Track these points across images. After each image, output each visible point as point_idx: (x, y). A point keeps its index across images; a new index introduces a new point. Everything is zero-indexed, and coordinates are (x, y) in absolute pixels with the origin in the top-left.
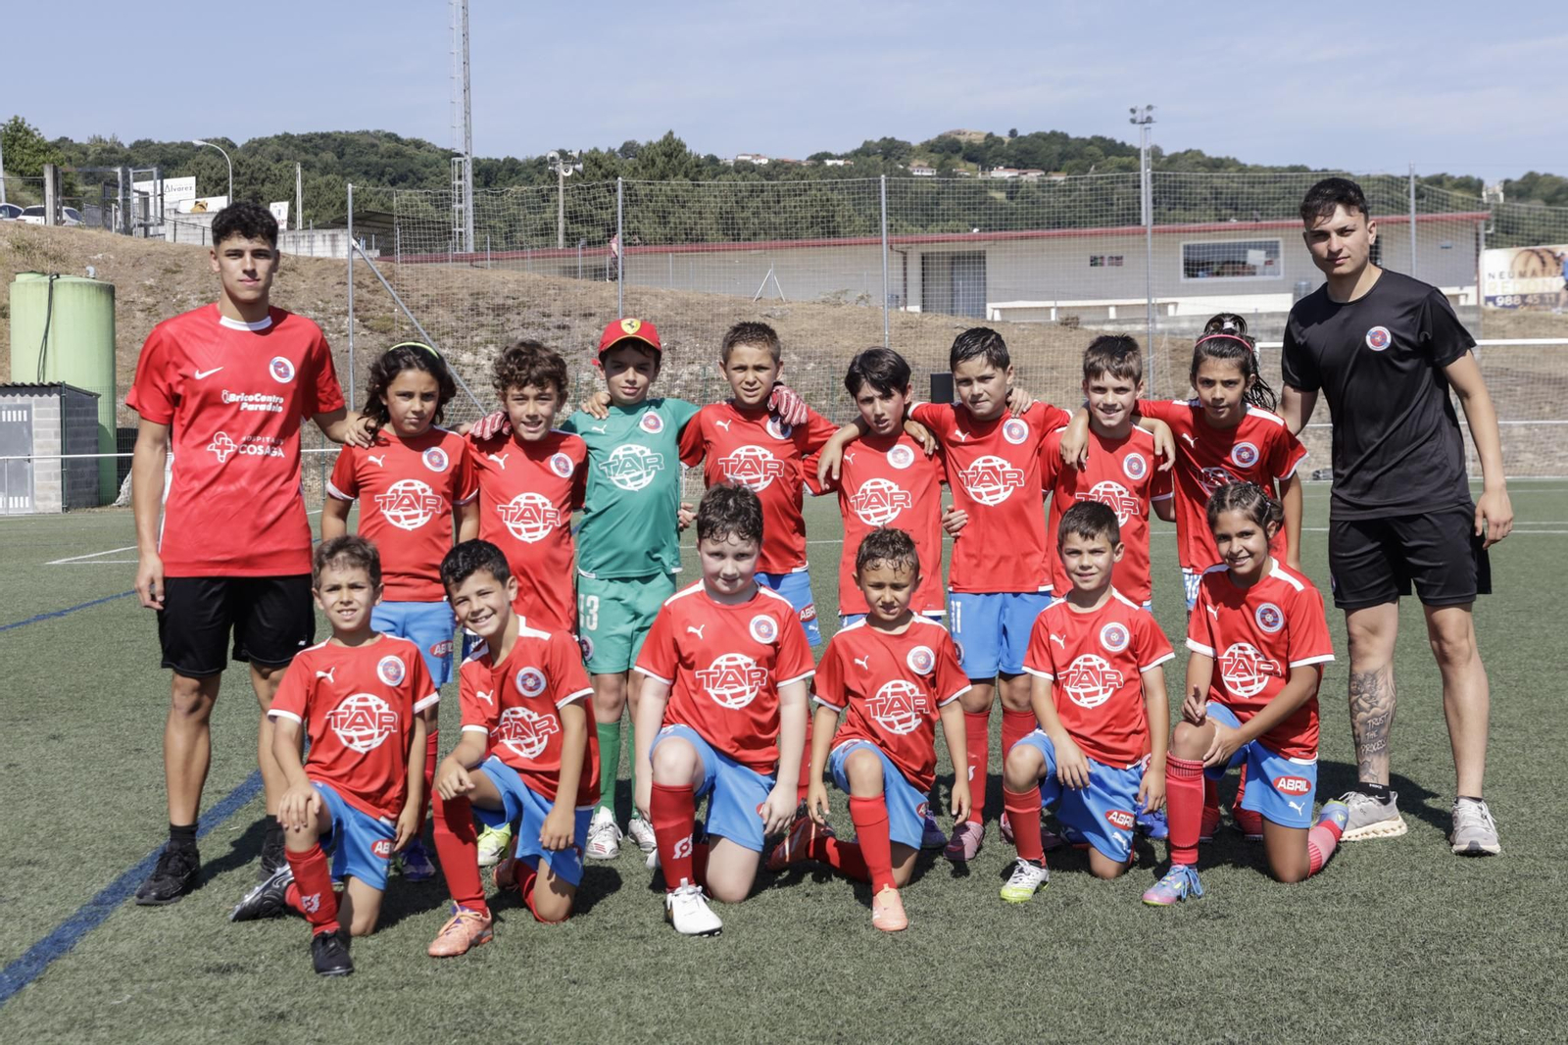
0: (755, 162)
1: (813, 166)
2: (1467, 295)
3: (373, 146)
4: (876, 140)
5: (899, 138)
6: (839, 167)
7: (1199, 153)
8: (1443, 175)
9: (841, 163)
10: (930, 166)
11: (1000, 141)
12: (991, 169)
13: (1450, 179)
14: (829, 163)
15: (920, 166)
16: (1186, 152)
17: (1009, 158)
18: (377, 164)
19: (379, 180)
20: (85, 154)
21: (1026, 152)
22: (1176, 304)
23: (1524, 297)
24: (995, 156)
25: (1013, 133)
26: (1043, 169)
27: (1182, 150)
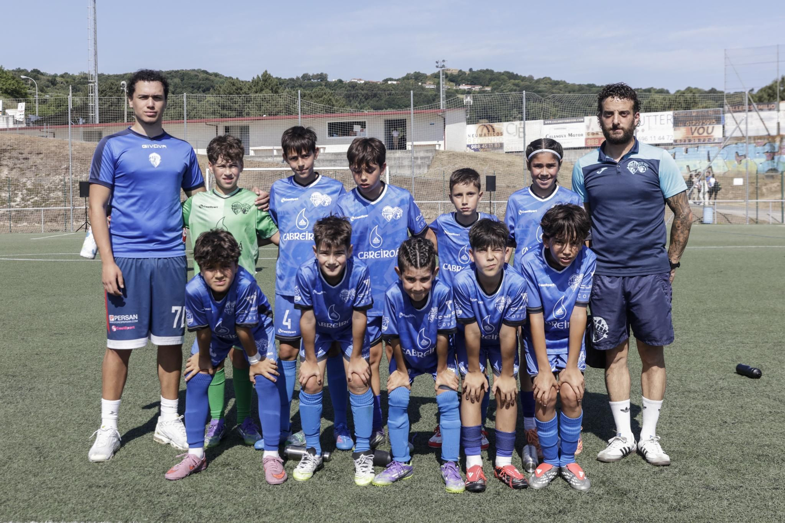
0: (359, 82)
1: (383, 84)
2: (440, 145)
3: (196, 75)
4: (412, 73)
5: (422, 72)
6: (394, 84)
7: (549, 78)
8: (652, 88)
9: (395, 82)
10: (434, 84)
11: (464, 73)
12: (459, 85)
13: (654, 89)
14: (389, 82)
15: (430, 84)
16: (544, 78)
17: (468, 80)
18: (197, 83)
19: (198, 90)
20: (74, 80)
21: (475, 78)
22: (325, 148)
23: (481, 145)
24: (462, 80)
25: (471, 70)
26: (482, 85)
27: (542, 77)
